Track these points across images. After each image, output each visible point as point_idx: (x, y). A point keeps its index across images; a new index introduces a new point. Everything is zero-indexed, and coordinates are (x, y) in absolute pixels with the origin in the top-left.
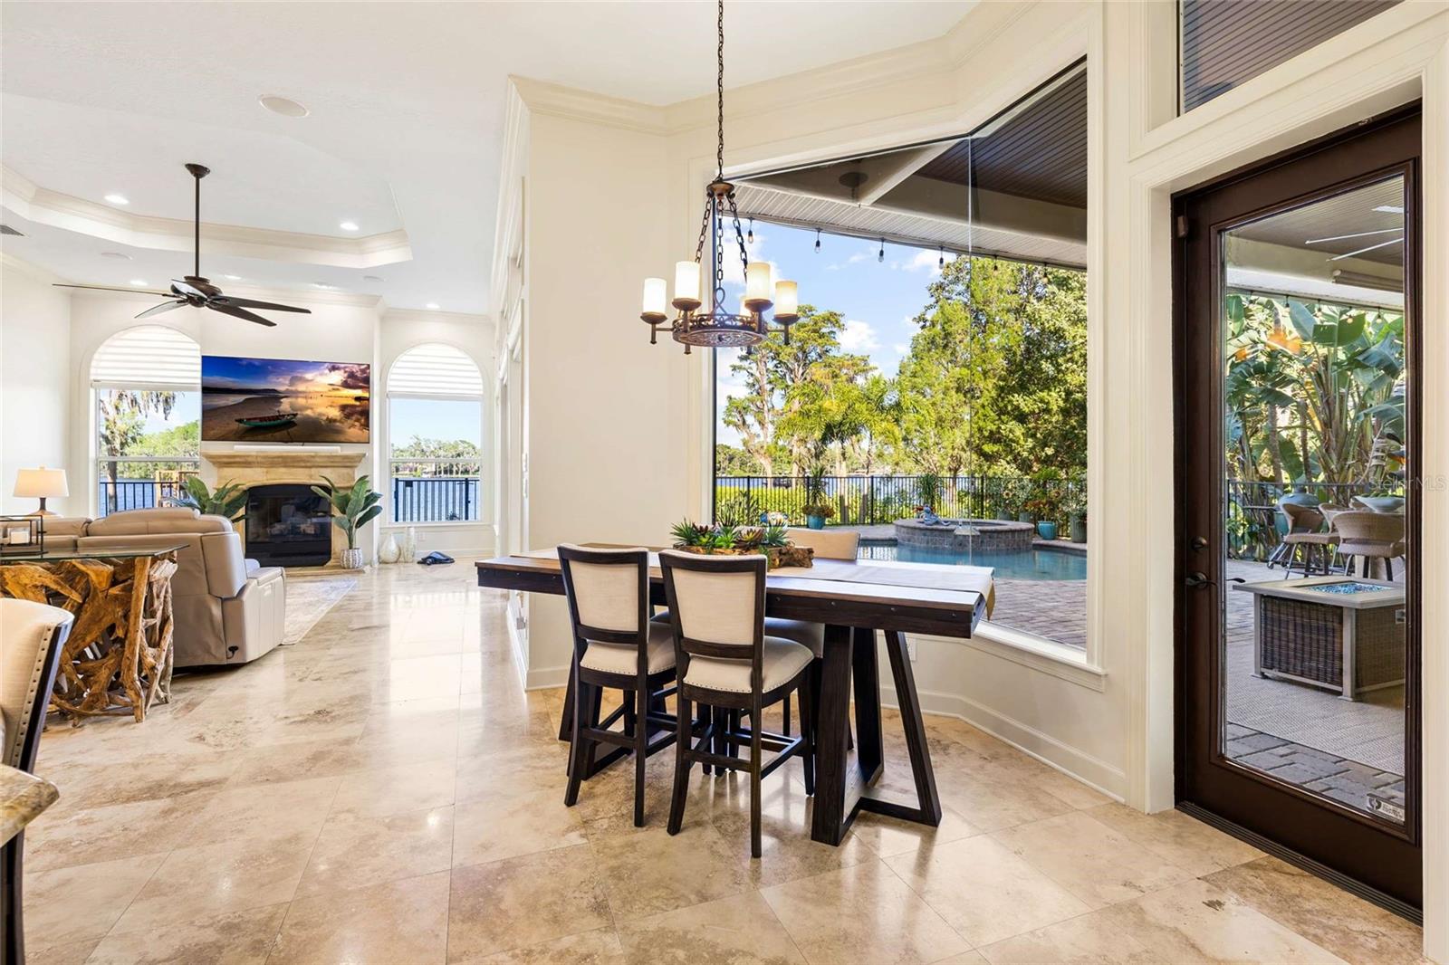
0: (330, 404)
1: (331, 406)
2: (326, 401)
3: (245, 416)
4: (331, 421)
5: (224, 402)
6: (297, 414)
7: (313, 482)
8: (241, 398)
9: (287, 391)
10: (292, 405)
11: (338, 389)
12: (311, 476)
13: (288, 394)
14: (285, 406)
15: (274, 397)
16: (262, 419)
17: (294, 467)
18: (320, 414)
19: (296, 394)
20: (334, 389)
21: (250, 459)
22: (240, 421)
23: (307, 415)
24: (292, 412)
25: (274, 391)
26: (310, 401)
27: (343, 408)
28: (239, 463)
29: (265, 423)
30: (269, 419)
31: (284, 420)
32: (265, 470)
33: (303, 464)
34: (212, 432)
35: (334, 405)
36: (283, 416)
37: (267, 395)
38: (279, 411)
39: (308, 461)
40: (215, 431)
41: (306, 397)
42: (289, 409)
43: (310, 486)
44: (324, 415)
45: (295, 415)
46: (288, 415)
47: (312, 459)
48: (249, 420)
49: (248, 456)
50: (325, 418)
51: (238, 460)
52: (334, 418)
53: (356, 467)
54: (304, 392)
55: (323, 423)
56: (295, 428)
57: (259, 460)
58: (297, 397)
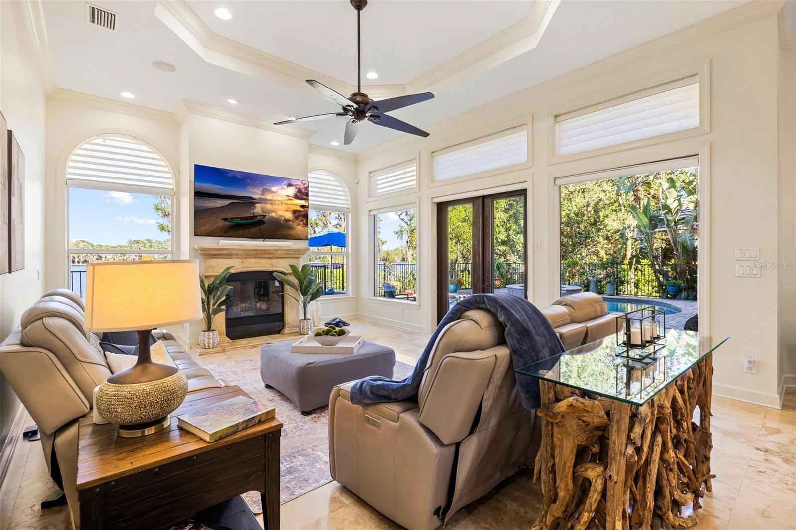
0: (286, 209)
1: (287, 211)
2: (284, 207)
3: (229, 216)
4: (286, 221)
5: (213, 204)
6: (266, 215)
7: (274, 269)
8: (227, 202)
9: (260, 199)
10: (262, 209)
11: (291, 200)
12: (272, 265)
13: (260, 201)
14: (258, 209)
15: (250, 202)
16: (241, 219)
17: (261, 258)
18: (280, 216)
19: (264, 201)
20: (289, 199)
21: (233, 252)
22: (226, 220)
23: (272, 216)
24: (263, 214)
25: (251, 197)
26: (274, 207)
27: (294, 212)
28: (223, 254)
29: (243, 222)
30: (247, 218)
31: (257, 219)
32: (241, 260)
33: (268, 256)
34: (203, 228)
35: (289, 210)
36: (257, 216)
37: (245, 201)
38: (253, 213)
39: (272, 253)
40: (206, 227)
41: (271, 204)
42: (261, 212)
43: (273, 272)
44: (283, 217)
45: (264, 216)
46: (260, 216)
47: (275, 252)
48: (231, 219)
49: (232, 249)
50: (283, 219)
51: (224, 252)
52: (289, 219)
53: (300, 257)
54: (269, 200)
55: (282, 222)
56: (265, 225)
57: (239, 252)
58: (267, 203)
